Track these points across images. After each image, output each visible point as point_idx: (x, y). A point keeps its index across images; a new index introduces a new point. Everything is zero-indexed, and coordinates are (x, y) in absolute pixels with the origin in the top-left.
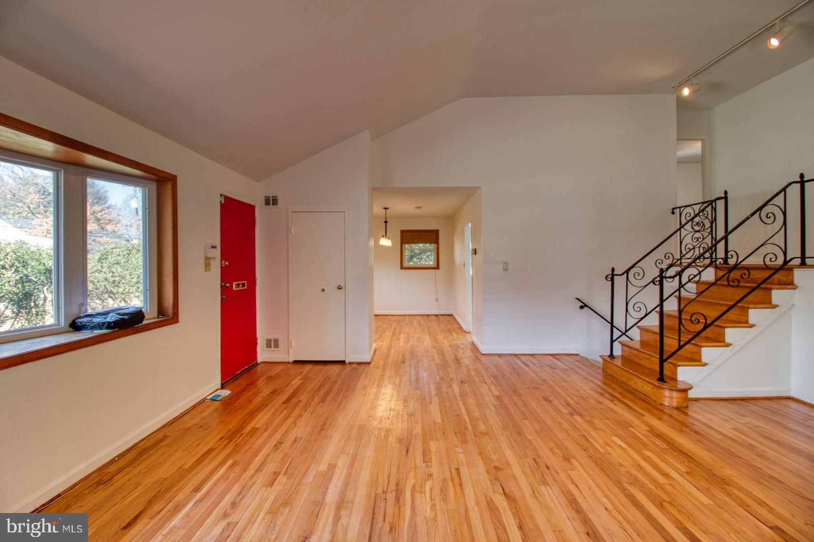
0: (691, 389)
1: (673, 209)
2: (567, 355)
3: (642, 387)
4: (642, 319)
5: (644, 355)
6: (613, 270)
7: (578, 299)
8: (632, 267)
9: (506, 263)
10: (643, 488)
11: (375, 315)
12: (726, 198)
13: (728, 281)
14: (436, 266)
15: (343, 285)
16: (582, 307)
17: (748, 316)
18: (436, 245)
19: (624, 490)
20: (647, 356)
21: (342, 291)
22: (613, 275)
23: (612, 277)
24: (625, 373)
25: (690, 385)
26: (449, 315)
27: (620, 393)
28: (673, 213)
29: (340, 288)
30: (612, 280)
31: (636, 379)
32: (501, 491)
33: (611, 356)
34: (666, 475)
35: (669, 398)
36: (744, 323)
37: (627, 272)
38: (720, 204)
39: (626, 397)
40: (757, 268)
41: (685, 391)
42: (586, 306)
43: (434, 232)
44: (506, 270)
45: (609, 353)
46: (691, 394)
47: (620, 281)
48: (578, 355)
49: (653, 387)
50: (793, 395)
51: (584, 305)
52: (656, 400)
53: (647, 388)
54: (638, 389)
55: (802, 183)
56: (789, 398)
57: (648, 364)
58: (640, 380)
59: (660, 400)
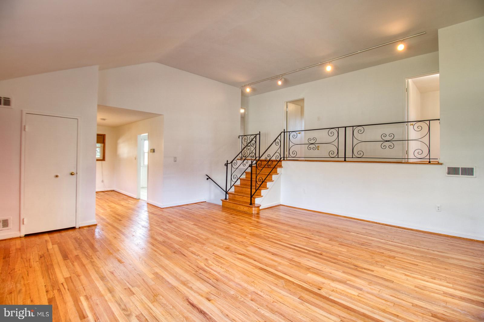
0: (260, 206)
1: (239, 136)
2: (202, 202)
3: (243, 209)
4: (236, 182)
5: (240, 196)
6: (227, 161)
7: (207, 175)
8: (234, 160)
9: (175, 158)
10: (272, 238)
11: (96, 192)
12: (260, 134)
13: (268, 166)
14: (102, 159)
15: (75, 172)
16: (207, 179)
17: (272, 178)
18: (102, 145)
19: (269, 240)
20: (241, 197)
21: (75, 176)
22: (227, 163)
23: (226, 165)
24: (234, 205)
25: (260, 205)
26: (112, 191)
27: (236, 213)
28: (239, 138)
29: (72, 174)
30: (227, 166)
31: (240, 206)
32: (237, 254)
33: (226, 199)
34: (273, 233)
35: (254, 211)
36: (271, 180)
37: (232, 162)
38: (258, 136)
39: (240, 214)
40: (274, 161)
41: (258, 207)
42: (210, 178)
43: (102, 136)
44: (175, 161)
45: (225, 198)
46: (261, 208)
47: (229, 166)
48: (206, 202)
49: (249, 207)
50: (281, 203)
51: (209, 178)
52: (250, 212)
53: (246, 209)
54: (241, 210)
55: (284, 132)
56: (280, 205)
57: (242, 200)
58: (242, 206)
59: (252, 212)
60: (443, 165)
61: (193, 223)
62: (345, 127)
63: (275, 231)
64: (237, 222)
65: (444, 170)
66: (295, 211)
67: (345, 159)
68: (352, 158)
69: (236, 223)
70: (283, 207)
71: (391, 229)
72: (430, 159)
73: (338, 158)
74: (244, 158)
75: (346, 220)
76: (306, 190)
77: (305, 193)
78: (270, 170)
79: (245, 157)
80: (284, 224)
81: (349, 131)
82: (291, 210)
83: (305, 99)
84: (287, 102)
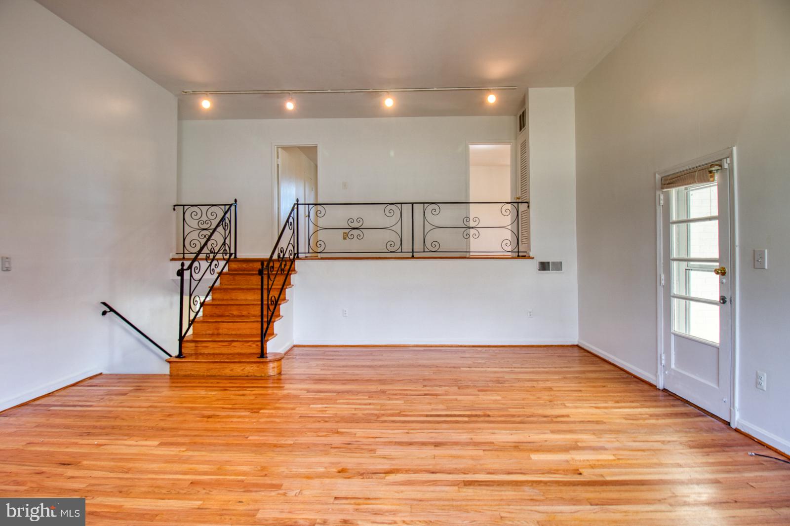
1: (175, 206)
4: (198, 312)
7: (103, 303)
9: (7, 259)
12: (235, 205)
13: (281, 270)
16: (104, 313)
17: (285, 294)
22: (183, 270)
23: (181, 273)
28: (174, 209)
31: (232, 365)
33: (181, 355)
35: (272, 370)
37: (191, 266)
38: (233, 208)
42: (112, 310)
44: (8, 269)
48: (101, 374)
49: (258, 365)
50: (296, 343)
51: (108, 309)
52: (263, 375)
53: (250, 369)
54: (236, 374)
55: (298, 204)
56: (294, 346)
57: (229, 351)
58: (238, 365)
59: (267, 373)
60: (534, 259)
61: (156, 443)
62: (413, 204)
63: (364, 399)
64: (268, 404)
65: (532, 265)
66: (335, 351)
67: (413, 254)
68: (424, 252)
69: (270, 407)
70: (301, 349)
71: (486, 350)
72: (518, 252)
73: (402, 252)
74: (212, 256)
75: (425, 350)
76: (347, 311)
77: (346, 317)
78: (282, 278)
79: (214, 253)
80: (356, 380)
81: (418, 209)
82: (329, 351)
83: (318, 148)
84: (278, 147)
